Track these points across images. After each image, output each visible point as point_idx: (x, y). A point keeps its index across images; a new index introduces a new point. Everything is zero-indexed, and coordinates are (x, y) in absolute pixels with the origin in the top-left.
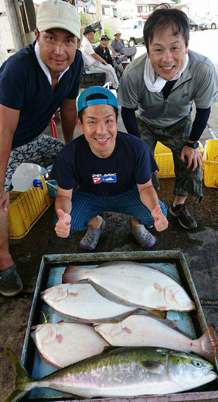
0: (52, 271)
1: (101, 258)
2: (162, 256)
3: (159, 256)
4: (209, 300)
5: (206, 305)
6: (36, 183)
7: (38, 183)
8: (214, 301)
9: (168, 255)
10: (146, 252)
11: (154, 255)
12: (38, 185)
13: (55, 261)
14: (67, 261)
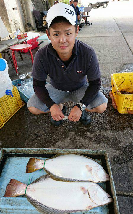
0: (8, 160)
1: (45, 152)
2: (91, 153)
3: (89, 153)
4: (125, 192)
5: (122, 195)
6: (8, 92)
7: (9, 93)
8: (129, 192)
9: (96, 153)
10: (79, 150)
11: (85, 152)
12: (9, 94)
13: (11, 152)
14: (19, 152)
